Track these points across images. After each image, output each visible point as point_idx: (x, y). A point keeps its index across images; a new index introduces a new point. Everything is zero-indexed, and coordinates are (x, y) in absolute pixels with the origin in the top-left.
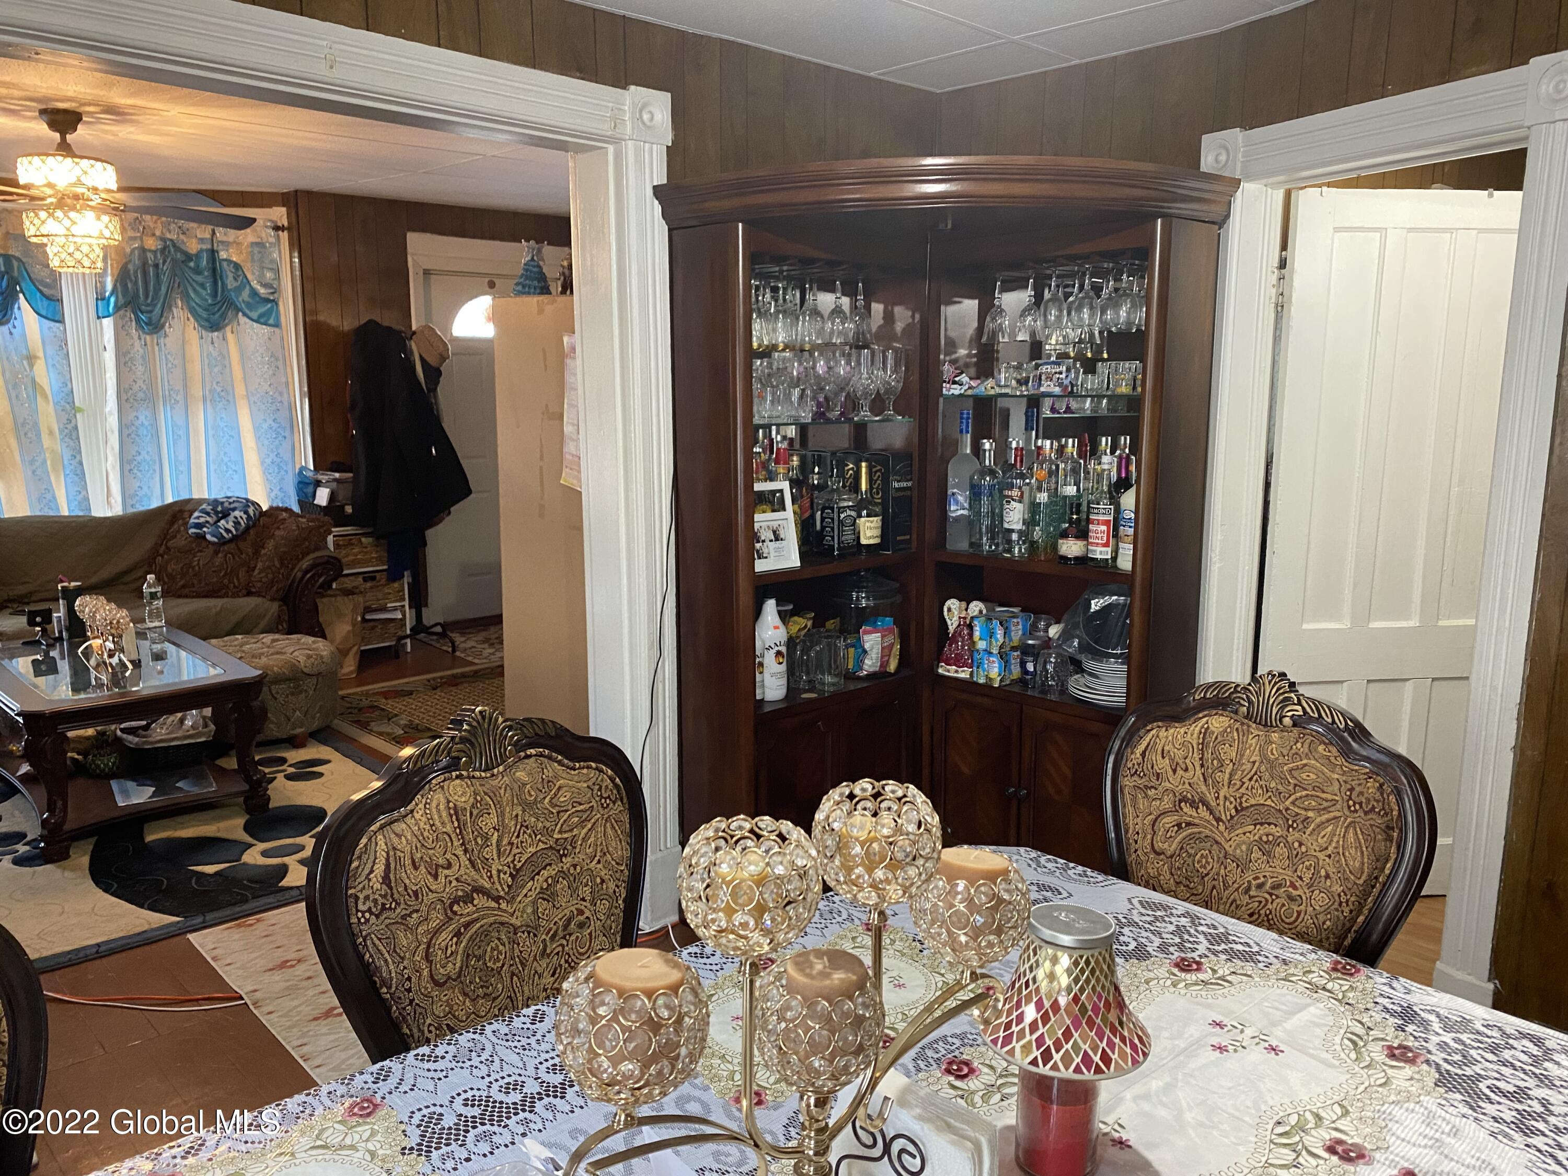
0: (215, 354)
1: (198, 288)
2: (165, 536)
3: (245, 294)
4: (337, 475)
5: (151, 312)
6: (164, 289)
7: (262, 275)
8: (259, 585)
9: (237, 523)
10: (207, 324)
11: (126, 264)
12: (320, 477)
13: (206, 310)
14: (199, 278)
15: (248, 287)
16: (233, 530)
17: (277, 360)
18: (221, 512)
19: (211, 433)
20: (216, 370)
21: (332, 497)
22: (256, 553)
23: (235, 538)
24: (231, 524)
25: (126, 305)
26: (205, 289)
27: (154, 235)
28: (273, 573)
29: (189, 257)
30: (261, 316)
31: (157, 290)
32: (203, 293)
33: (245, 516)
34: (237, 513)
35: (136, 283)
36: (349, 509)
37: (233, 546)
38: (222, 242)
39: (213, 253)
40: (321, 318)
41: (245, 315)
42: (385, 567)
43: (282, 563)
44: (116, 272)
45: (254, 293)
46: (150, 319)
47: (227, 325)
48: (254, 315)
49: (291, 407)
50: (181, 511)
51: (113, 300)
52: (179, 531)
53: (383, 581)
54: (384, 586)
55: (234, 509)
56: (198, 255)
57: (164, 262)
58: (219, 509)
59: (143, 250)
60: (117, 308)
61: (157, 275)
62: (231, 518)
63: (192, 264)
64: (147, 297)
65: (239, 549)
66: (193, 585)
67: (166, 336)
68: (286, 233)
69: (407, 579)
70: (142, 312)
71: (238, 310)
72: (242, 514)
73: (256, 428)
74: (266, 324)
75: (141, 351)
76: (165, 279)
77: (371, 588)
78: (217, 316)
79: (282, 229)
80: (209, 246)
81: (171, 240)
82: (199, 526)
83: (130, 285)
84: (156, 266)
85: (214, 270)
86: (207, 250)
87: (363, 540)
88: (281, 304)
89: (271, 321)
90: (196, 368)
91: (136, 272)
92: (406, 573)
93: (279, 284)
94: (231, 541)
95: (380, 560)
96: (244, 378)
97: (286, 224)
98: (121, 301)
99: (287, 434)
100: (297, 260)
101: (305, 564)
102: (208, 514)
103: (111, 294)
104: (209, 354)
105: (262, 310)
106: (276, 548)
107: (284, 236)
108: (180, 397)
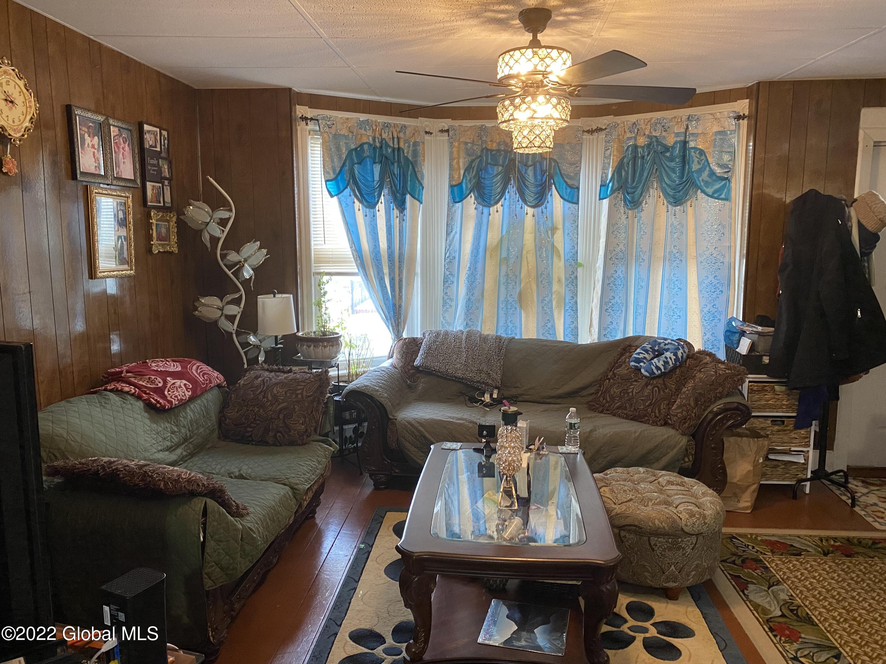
0: (676, 223)
1: (670, 172)
2: (615, 364)
3: (705, 175)
4: (760, 329)
5: (634, 192)
6: (645, 174)
7: (721, 158)
8: (675, 419)
9: (666, 363)
10: (672, 200)
11: (623, 158)
12: (745, 328)
13: (674, 189)
14: (673, 164)
15: (708, 169)
16: (662, 368)
17: (724, 227)
18: (657, 351)
19: (666, 285)
20: (675, 236)
21: (753, 347)
22: (678, 390)
23: (663, 375)
24: (662, 362)
25: (619, 189)
26: (675, 172)
27: (644, 135)
28: (687, 411)
29: (667, 149)
30: (715, 192)
31: (641, 175)
32: (673, 175)
33: (673, 357)
34: (668, 354)
35: (627, 173)
36: (766, 360)
37: (660, 381)
38: (693, 134)
39: (685, 143)
40: (766, 191)
41: (703, 192)
42: (794, 414)
43: (696, 404)
44: (616, 164)
45: (712, 173)
46: (633, 198)
47: (688, 200)
48: (710, 191)
49: (731, 267)
50: (630, 346)
51: (610, 185)
52: (624, 362)
53: (791, 427)
54: (791, 431)
55: (667, 350)
56: (673, 147)
57: (648, 155)
58: (656, 348)
59: (635, 147)
60: (613, 191)
61: (643, 165)
62: (662, 358)
63: (668, 154)
64: (633, 181)
65: (665, 384)
66: (626, 409)
67: (642, 210)
68: (746, 121)
69: (814, 427)
70: (628, 194)
71: (698, 187)
72: (671, 355)
73: (700, 283)
74: (718, 199)
75: (625, 222)
76: (647, 166)
77: (779, 431)
78: (681, 193)
79: (743, 117)
80: (682, 138)
81: (656, 137)
82: (638, 361)
83: (623, 174)
84: (643, 157)
85: (684, 157)
86: (680, 142)
87: (777, 388)
88: (733, 181)
89: (723, 196)
90: (661, 235)
91: (628, 164)
92: (814, 422)
93: (734, 165)
94: (659, 376)
95: (789, 407)
96: (696, 242)
97: (747, 113)
98: (616, 185)
99: (724, 289)
100: (751, 144)
101: (715, 407)
102: (647, 351)
103: (610, 182)
104: (672, 225)
105: (717, 186)
106: (694, 388)
107: (744, 123)
108: (646, 257)
